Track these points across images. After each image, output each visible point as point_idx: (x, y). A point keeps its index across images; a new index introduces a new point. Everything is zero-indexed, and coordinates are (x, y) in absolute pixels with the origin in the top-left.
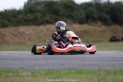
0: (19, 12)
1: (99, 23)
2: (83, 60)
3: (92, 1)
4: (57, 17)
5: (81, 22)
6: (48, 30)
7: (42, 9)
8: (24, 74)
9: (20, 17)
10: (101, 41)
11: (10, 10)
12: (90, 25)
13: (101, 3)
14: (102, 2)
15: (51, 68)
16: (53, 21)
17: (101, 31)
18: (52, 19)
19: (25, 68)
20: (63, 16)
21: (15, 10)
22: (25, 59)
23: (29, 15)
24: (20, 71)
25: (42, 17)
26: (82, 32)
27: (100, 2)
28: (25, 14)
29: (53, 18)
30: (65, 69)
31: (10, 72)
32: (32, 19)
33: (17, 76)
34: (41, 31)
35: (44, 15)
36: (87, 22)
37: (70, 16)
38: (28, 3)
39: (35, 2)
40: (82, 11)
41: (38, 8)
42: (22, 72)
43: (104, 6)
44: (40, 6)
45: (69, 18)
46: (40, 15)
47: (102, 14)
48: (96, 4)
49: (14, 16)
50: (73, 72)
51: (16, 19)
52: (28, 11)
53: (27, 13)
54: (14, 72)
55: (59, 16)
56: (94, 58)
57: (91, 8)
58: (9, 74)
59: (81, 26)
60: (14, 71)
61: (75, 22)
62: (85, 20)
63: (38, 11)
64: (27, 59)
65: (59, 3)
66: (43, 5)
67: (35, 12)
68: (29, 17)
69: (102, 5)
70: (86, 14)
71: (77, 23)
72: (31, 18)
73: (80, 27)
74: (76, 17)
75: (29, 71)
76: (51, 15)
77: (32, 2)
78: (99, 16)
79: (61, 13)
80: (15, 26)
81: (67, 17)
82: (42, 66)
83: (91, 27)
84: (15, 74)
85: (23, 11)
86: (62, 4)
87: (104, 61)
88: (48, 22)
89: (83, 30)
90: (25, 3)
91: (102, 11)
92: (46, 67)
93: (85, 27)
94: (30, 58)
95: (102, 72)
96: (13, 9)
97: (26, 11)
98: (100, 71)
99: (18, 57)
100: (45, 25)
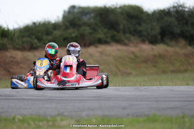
0: (55, 26)
1: (183, 42)
2: (157, 101)
3: (170, 8)
4: (115, 33)
5: (153, 42)
6: (101, 53)
7: (91, 21)
8: (64, 123)
9: (57, 33)
10: (186, 71)
11: (41, 23)
12: (168, 45)
13: (184, 11)
14: (187, 10)
15: (107, 113)
16: (109, 40)
17: (185, 55)
18: (107, 37)
19: (66, 114)
20: (124, 32)
21: (49, 23)
22: (66, 100)
23: (71, 30)
24: (58, 118)
25: (91, 33)
26: (155, 56)
27: (183, 9)
28: (65, 30)
29: (109, 35)
30: (128, 115)
31: (42, 121)
32: (76, 37)
33: (54, 126)
34: (91, 55)
35: (95, 30)
36: (162, 41)
37: (135, 31)
38: (69, 12)
39: (80, 10)
40: (155, 24)
41: (85, 19)
42: (62, 120)
43: (190, 16)
44: (88, 16)
45: (134, 35)
46: (87, 30)
47: (186, 28)
48: (177, 12)
49: (48, 33)
50: (141, 119)
51: (50, 38)
52: (68, 24)
53: (67, 28)
54: (48, 121)
55: (118, 32)
56: (175, 98)
58: (41, 124)
59: (154, 47)
60: (49, 118)
61: (143, 41)
62: (159, 37)
63: (85, 24)
64: (69, 100)
65: (119, 10)
66: (92, 15)
67: (80, 26)
68: (70, 34)
69: (186, 13)
70: (161, 28)
71: (147, 42)
72: (73, 35)
73: (152, 49)
74: (145, 33)
75: (72, 118)
76: (105, 30)
77: (76, 10)
78: (182, 31)
79: (121, 27)
81: (130, 33)
82: (93, 110)
83: (170, 49)
84: (51, 123)
85: (61, 24)
86: (122, 13)
87: (191, 101)
88: (100, 42)
89: (156, 53)
90: (65, 11)
91: (187, 23)
92: (100, 113)
93: (160, 48)
94: (74, 98)
95: (186, 120)
96: (45, 21)
98: (183, 117)
99: (54, 97)
100: (96, 47)
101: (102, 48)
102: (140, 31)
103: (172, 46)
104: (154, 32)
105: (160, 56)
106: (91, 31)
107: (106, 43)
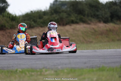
0: (45, 13)
4: (82, 17)
5: (106, 21)
6: (74, 29)
9: (46, 17)
11: (36, 11)
12: (115, 23)
16: (78, 21)
18: (77, 19)
20: (88, 16)
21: (41, 11)
23: (54, 15)
25: (67, 17)
26: (107, 30)
32: (58, 19)
34: (67, 31)
35: (69, 15)
36: (112, 21)
37: (94, 15)
38: (54, 4)
39: (60, 3)
40: (107, 10)
41: (64, 8)
44: (66, 7)
46: (64, 15)
49: (40, 17)
51: (41, 20)
52: (53, 11)
53: (52, 14)
55: (84, 16)
57: (115, 7)
59: (106, 25)
61: (100, 22)
62: (110, 19)
63: (63, 11)
65: (84, 2)
67: (60, 13)
68: (54, 18)
70: (111, 13)
71: (102, 22)
72: (56, 18)
74: (101, 16)
76: (76, 15)
77: (58, 3)
79: (86, 12)
80: (41, 27)
81: (92, 16)
83: (116, 26)
85: (49, 12)
86: (86, 4)
88: (73, 22)
89: (108, 28)
90: (51, 4)
93: (110, 26)
97: (51, 12)
100: (71, 25)
101: (74, 26)
102: (98, 15)
103: (118, 24)
104: (106, 16)
105: (110, 30)
106: (67, 16)
107: (77, 23)
